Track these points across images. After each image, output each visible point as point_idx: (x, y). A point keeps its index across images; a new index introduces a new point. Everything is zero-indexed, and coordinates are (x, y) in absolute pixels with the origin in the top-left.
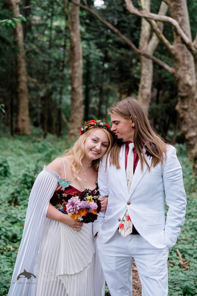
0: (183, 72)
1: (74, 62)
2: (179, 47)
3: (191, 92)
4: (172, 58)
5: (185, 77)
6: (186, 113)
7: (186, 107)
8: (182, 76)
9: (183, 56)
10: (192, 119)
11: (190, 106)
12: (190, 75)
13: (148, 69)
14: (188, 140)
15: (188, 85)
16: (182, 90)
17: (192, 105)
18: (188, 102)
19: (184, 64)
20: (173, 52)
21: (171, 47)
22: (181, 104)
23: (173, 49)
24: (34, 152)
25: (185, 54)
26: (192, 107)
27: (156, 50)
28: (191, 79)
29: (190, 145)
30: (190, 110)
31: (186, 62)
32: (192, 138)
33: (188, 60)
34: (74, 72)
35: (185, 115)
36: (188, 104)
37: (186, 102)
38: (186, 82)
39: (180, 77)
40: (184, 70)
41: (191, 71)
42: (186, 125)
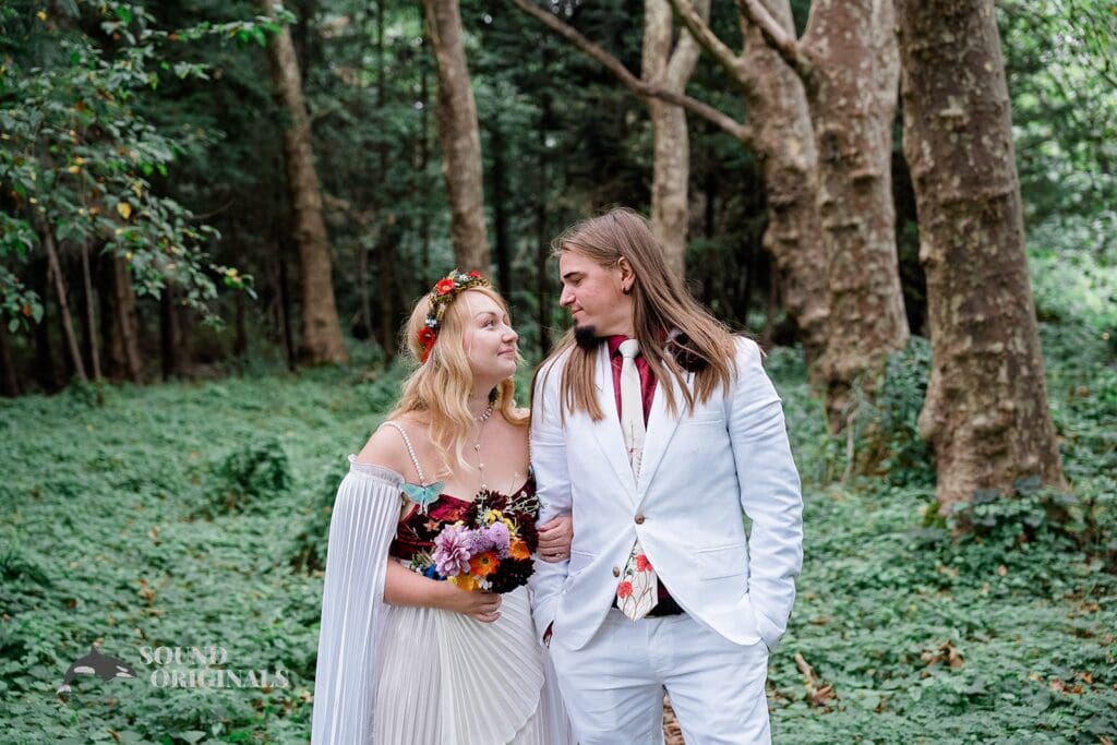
0: (776, 133)
1: (455, 138)
2: (759, 59)
3: (805, 189)
4: (741, 93)
5: (783, 147)
6: (794, 252)
7: (793, 234)
8: (775, 144)
9: (775, 86)
10: (813, 267)
11: (805, 231)
12: (799, 139)
13: (673, 137)
14: (807, 333)
15: (794, 170)
16: (779, 189)
17: (810, 227)
18: (798, 220)
19: (778, 109)
20: (743, 78)
21: (736, 62)
22: (778, 229)
23: (742, 69)
24: (360, 413)
25: (781, 80)
26: (813, 234)
27: (693, 79)
28: (803, 151)
29: (815, 346)
30: (805, 242)
31: (785, 102)
32: (817, 325)
33: (789, 96)
34: (456, 169)
35: (794, 258)
36: (798, 227)
37: (792, 222)
38: (787, 163)
39: (771, 149)
40: (780, 127)
41: (801, 128)
42: (798, 289)
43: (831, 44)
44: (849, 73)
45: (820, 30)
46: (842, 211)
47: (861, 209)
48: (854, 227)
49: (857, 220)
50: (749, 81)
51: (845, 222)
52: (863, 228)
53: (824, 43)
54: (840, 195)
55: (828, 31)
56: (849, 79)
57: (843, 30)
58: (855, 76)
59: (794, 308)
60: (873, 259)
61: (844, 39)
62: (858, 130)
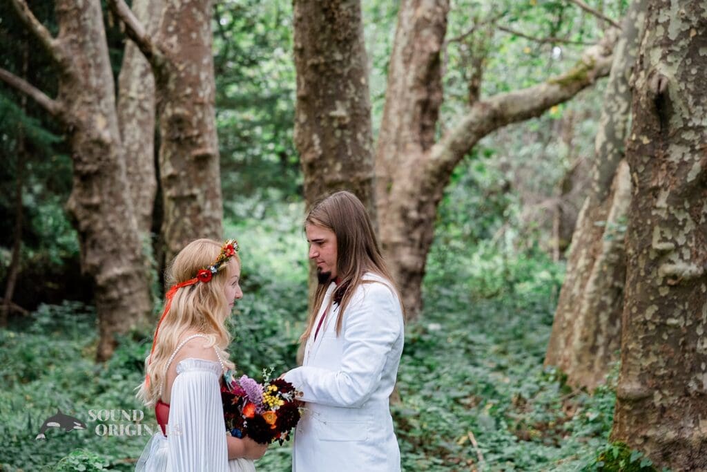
0: (85, 109)
2: (72, 41)
3: (108, 160)
5: (91, 122)
6: (95, 216)
7: (96, 200)
8: (84, 119)
9: (86, 66)
10: (112, 230)
11: (106, 198)
12: (105, 115)
14: (103, 290)
15: (100, 142)
16: (85, 159)
17: (111, 194)
18: (100, 187)
19: (87, 87)
20: (59, 57)
21: (54, 43)
22: (81, 195)
23: (57, 49)
25: (91, 61)
26: (112, 201)
28: (107, 126)
29: (110, 301)
30: (106, 207)
31: (94, 82)
32: (113, 282)
33: (98, 76)
35: (95, 222)
36: (101, 194)
37: (96, 189)
38: (95, 137)
39: (79, 122)
40: (89, 103)
41: (107, 105)
42: (97, 250)
43: (179, 41)
44: (194, 67)
45: (171, 29)
46: (184, 184)
47: (200, 182)
48: (193, 197)
49: (196, 191)
50: (63, 60)
51: (187, 193)
52: (200, 198)
53: (174, 39)
54: (184, 169)
55: (177, 30)
56: (194, 72)
57: (190, 31)
58: (199, 70)
59: (93, 266)
60: (207, 225)
61: (191, 39)
62: (200, 115)
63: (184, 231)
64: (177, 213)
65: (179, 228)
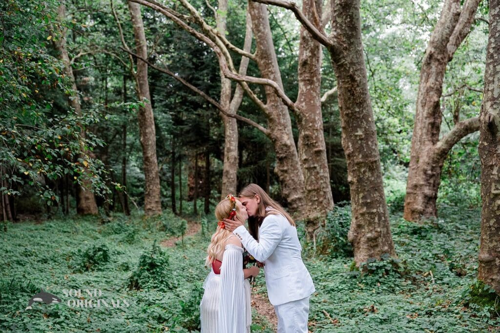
0: (279, 132)
1: (146, 128)
2: (273, 106)
3: (290, 152)
4: (266, 118)
5: (282, 137)
6: (286, 175)
7: (285, 168)
8: (279, 136)
9: (278, 115)
10: (293, 180)
11: (290, 167)
12: (287, 134)
14: (291, 204)
15: (286, 145)
16: (280, 152)
17: (291, 165)
18: (287, 163)
19: (279, 123)
20: (267, 112)
21: (264, 106)
22: (279, 166)
23: (266, 109)
26: (293, 168)
28: (289, 139)
29: (293, 208)
30: (290, 171)
31: (282, 121)
32: (294, 201)
33: (284, 119)
34: (147, 140)
35: (286, 177)
36: (287, 166)
37: (285, 164)
38: (283, 143)
39: (277, 137)
40: (281, 130)
41: (288, 130)
42: (287, 188)
43: (306, 104)
44: (313, 115)
45: (302, 100)
46: (311, 162)
47: (317, 162)
48: (315, 168)
49: (316, 165)
50: (269, 113)
51: (312, 166)
52: (318, 168)
53: (304, 104)
54: (311, 156)
55: (305, 100)
56: (313, 117)
57: (311, 100)
58: (315, 116)
59: (286, 194)
60: (322, 179)
61: (311, 103)
62: (316, 134)
63: (312, 181)
64: (309, 175)
65: (309, 180)
